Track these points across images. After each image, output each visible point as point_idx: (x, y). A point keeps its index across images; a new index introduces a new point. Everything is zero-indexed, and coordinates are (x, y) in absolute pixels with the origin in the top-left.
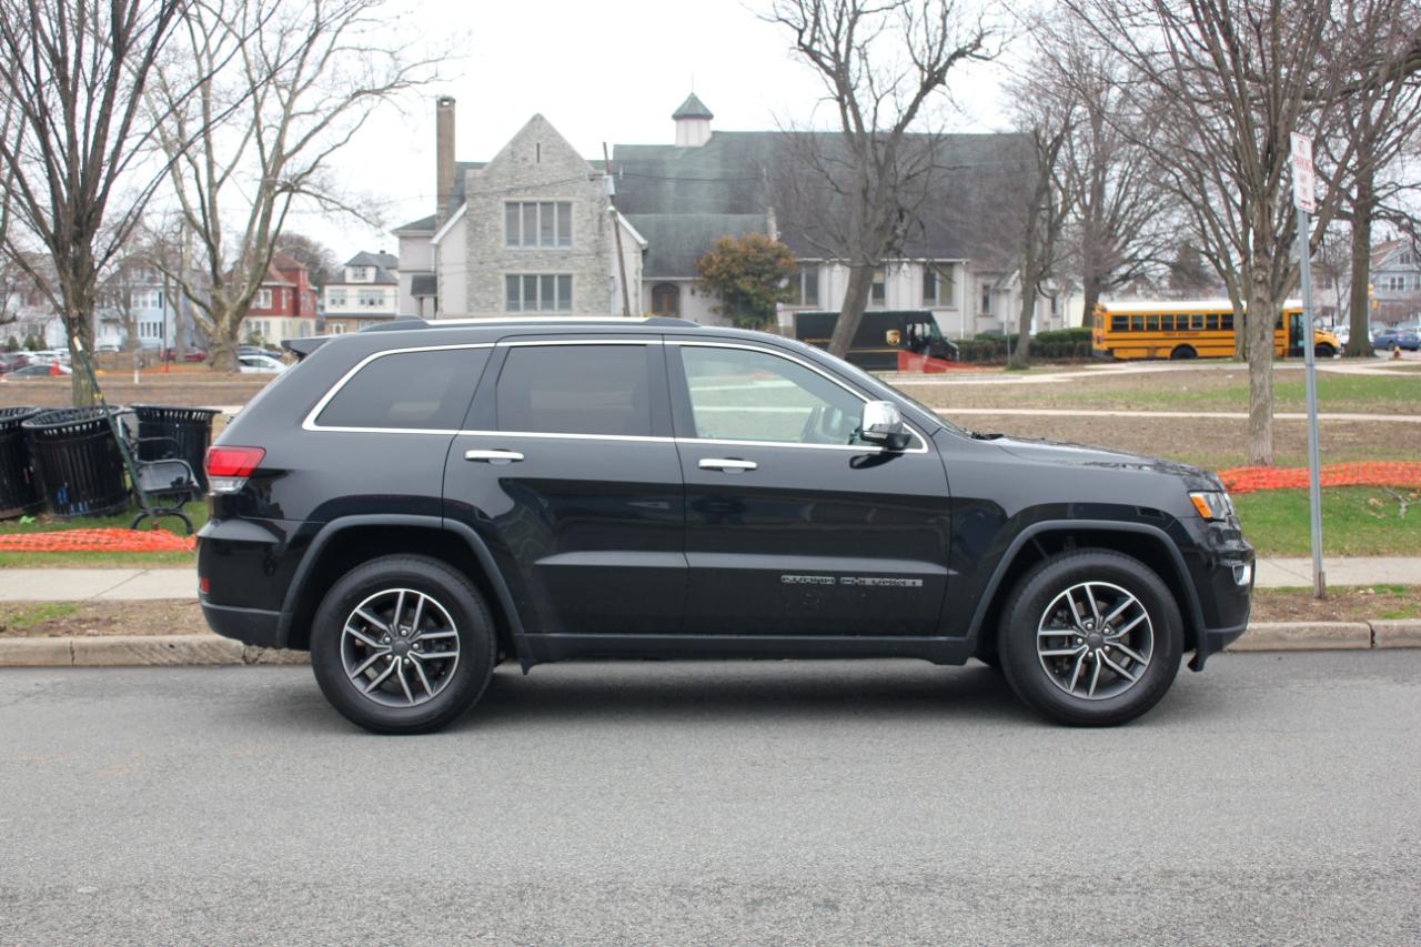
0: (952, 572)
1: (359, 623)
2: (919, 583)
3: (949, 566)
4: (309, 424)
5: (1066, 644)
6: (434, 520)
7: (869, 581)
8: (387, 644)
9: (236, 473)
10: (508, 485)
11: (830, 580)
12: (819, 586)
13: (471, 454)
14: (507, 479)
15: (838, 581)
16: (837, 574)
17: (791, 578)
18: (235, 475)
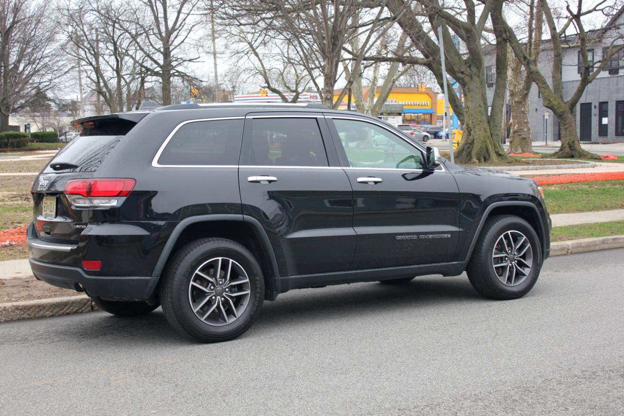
0: (461, 230)
1: (198, 278)
2: (449, 236)
3: (459, 227)
4: (155, 163)
5: (500, 262)
6: (238, 217)
7: (430, 236)
8: (212, 290)
9: (119, 194)
10: (273, 195)
11: (415, 237)
12: (411, 240)
13: (251, 179)
14: (272, 192)
15: (418, 237)
16: (418, 234)
17: (400, 237)
18: (118, 196)
